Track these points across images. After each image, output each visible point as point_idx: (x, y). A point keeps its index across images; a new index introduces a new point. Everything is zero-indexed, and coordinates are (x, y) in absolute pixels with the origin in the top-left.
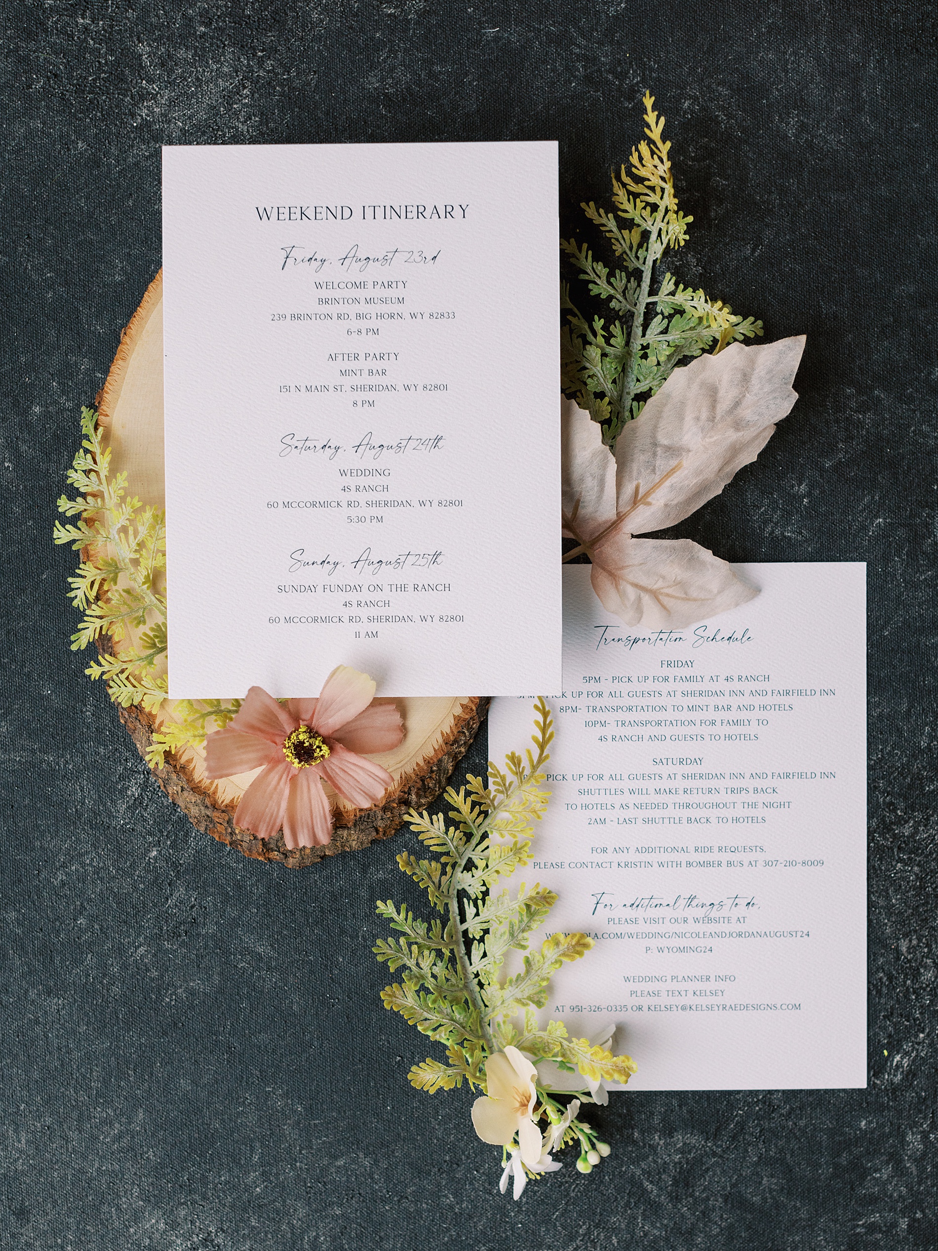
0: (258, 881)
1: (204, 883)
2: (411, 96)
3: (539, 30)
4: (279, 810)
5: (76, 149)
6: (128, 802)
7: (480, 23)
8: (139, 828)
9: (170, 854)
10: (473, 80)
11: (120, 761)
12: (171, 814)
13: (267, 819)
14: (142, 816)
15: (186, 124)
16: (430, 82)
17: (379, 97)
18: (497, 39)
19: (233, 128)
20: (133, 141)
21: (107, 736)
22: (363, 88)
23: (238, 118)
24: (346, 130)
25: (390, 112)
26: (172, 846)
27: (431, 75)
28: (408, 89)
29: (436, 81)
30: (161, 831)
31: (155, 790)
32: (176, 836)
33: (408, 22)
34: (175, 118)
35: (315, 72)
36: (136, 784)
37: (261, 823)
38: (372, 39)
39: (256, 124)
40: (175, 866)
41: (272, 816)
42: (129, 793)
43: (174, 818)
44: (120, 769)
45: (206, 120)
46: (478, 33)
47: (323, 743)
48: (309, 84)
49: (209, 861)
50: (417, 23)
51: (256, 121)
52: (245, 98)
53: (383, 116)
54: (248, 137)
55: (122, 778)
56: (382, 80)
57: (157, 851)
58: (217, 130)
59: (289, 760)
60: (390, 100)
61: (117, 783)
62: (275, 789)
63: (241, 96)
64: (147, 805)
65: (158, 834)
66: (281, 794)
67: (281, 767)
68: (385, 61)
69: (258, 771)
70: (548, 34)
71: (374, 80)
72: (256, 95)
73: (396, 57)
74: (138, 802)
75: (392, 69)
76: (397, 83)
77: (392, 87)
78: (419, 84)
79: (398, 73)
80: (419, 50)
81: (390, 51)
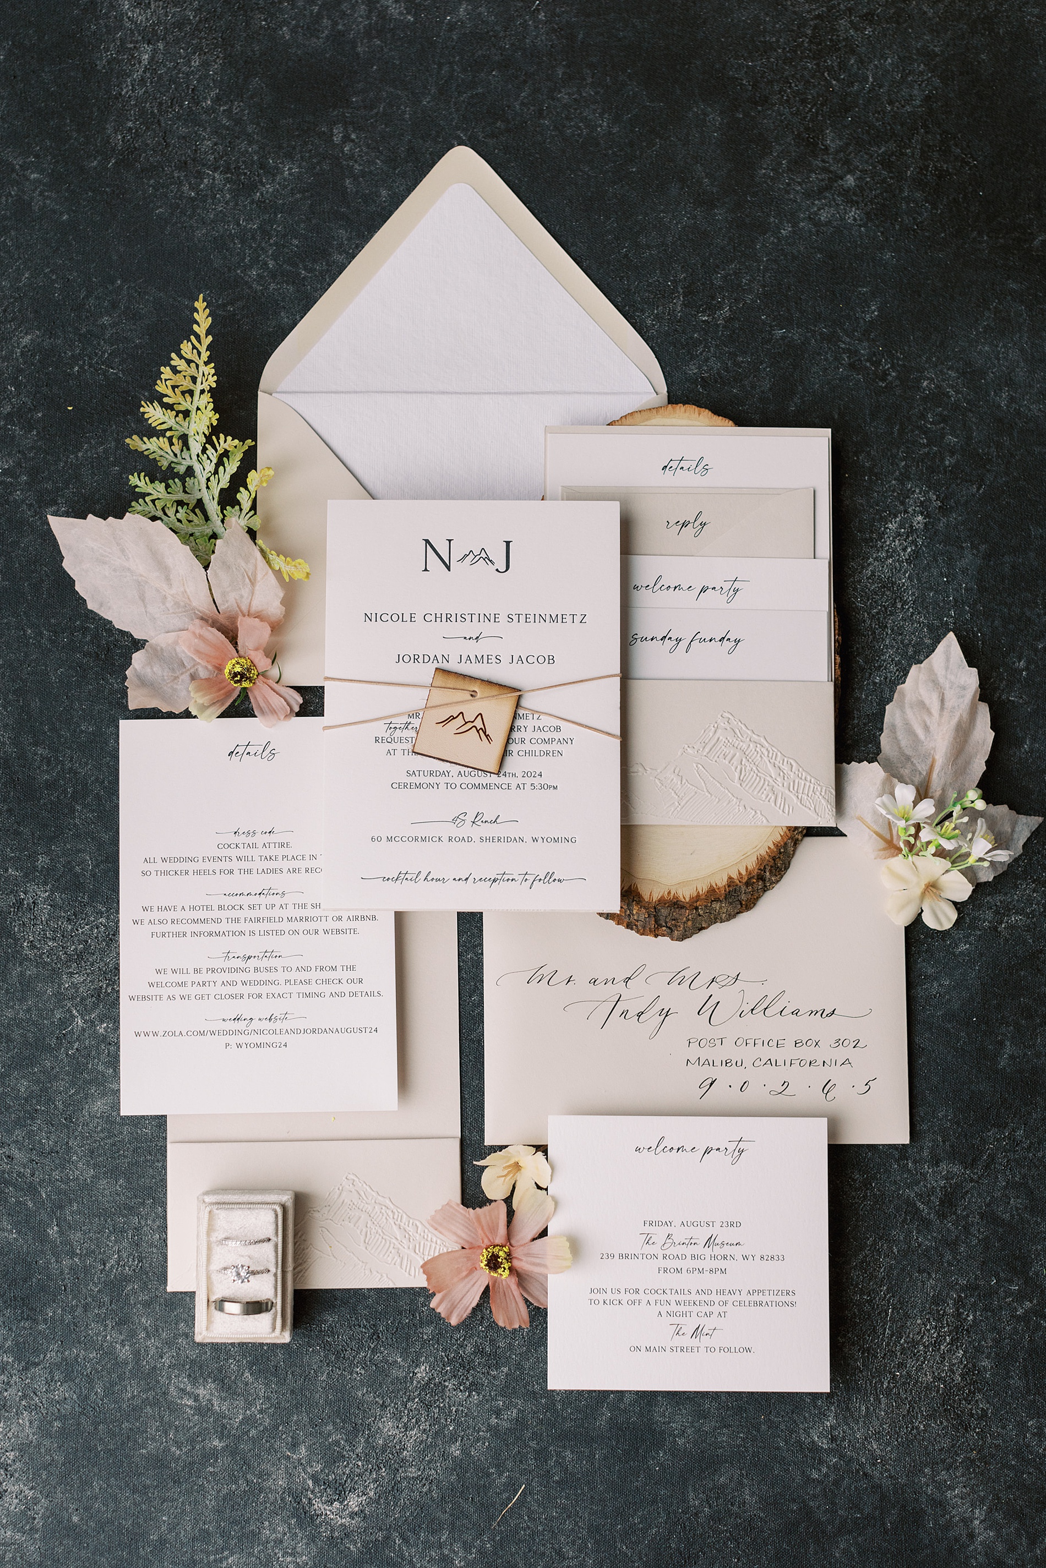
2: (721, 378)
3: (815, 331)
7: (771, 327)
10: (767, 367)
16: (735, 368)
17: (697, 379)
18: (783, 338)
27: (738, 365)
28: (719, 373)
29: (740, 367)
33: (718, 326)
38: (692, 338)
46: (770, 333)
50: (724, 327)
56: (700, 367)
60: (706, 382)
68: (701, 354)
70: (821, 334)
71: (693, 367)
73: (709, 351)
75: (707, 360)
76: (710, 370)
77: (707, 373)
78: (727, 369)
79: (711, 362)
80: (726, 346)
81: (705, 347)
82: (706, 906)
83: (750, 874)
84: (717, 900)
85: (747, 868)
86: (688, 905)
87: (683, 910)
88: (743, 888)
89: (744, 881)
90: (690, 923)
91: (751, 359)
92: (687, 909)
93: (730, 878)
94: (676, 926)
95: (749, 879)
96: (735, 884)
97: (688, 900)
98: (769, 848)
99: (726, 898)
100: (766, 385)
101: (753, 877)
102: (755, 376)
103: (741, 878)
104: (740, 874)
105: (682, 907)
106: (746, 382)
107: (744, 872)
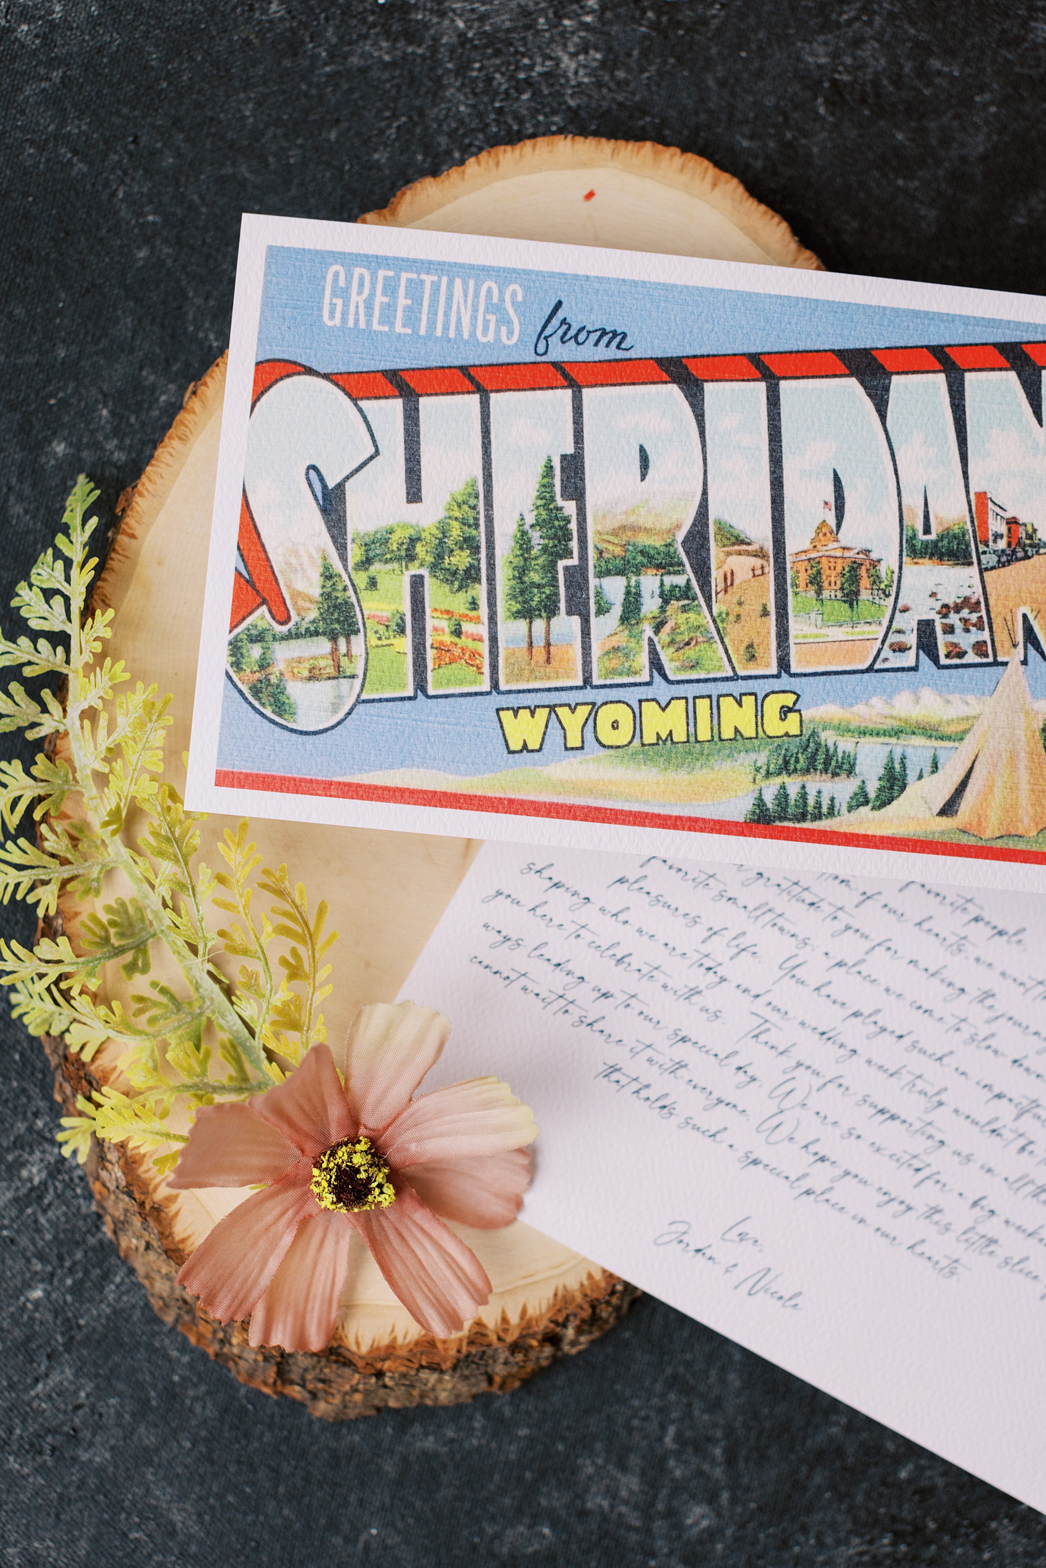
0: (208, 1393)
1: (111, 1370)
2: (878, 95)
4: (261, 1271)
5: (265, 11)
6: (17, 1189)
8: (24, 1241)
9: (65, 1302)
10: (992, 103)
11: (25, 1113)
12: (89, 1231)
13: (237, 1286)
14: (36, 1221)
15: (470, 28)
16: (917, 83)
17: (821, 82)
19: (551, 58)
20: (369, 28)
21: (15, 1062)
22: (798, 59)
23: (565, 46)
24: (747, 121)
25: (833, 114)
26: (76, 1289)
27: (923, 73)
28: (876, 84)
29: (930, 84)
30: (61, 1258)
31: (72, 1180)
32: (86, 1273)
34: (454, 10)
35: (723, 5)
36: (42, 1160)
37: (225, 1290)
39: (595, 64)
40: (69, 1326)
41: (246, 1280)
42: (25, 1173)
43: (92, 1241)
44: (21, 1127)
45: (508, 31)
47: (389, 1178)
48: (704, 22)
49: (132, 1334)
51: (595, 60)
52: (588, 13)
53: (818, 118)
54: (573, 83)
55: (19, 1143)
56: (835, 55)
57: (45, 1290)
58: (523, 55)
59: (316, 1190)
60: (839, 93)
61: (8, 1150)
62: (267, 1229)
63: (582, 8)
64: (50, 1205)
65: (55, 1261)
66: (274, 1244)
67: (292, 1194)
68: (849, 23)
69: (247, 1192)
71: (821, 50)
72: (609, 15)
73: (870, 23)
74: (36, 1194)
75: (857, 42)
76: (858, 68)
77: (849, 72)
78: (897, 81)
79: (866, 52)
80: (913, 24)
81: (863, 9)
82: (404, 1376)
83: (529, 1325)
84: (434, 1367)
85: (524, 1311)
86: (360, 1364)
87: (347, 1371)
88: (503, 1355)
89: (511, 1338)
90: (358, 1397)
91: (961, 73)
92: (356, 1370)
93: (479, 1324)
94: (326, 1392)
95: (522, 1337)
96: (485, 1341)
97: (364, 1349)
98: (590, 1277)
99: (455, 1368)
100: (978, 144)
101: (533, 1336)
102: (957, 116)
103: (506, 1330)
104: (505, 1320)
105: (347, 1363)
106: (932, 125)
107: (514, 1319)
